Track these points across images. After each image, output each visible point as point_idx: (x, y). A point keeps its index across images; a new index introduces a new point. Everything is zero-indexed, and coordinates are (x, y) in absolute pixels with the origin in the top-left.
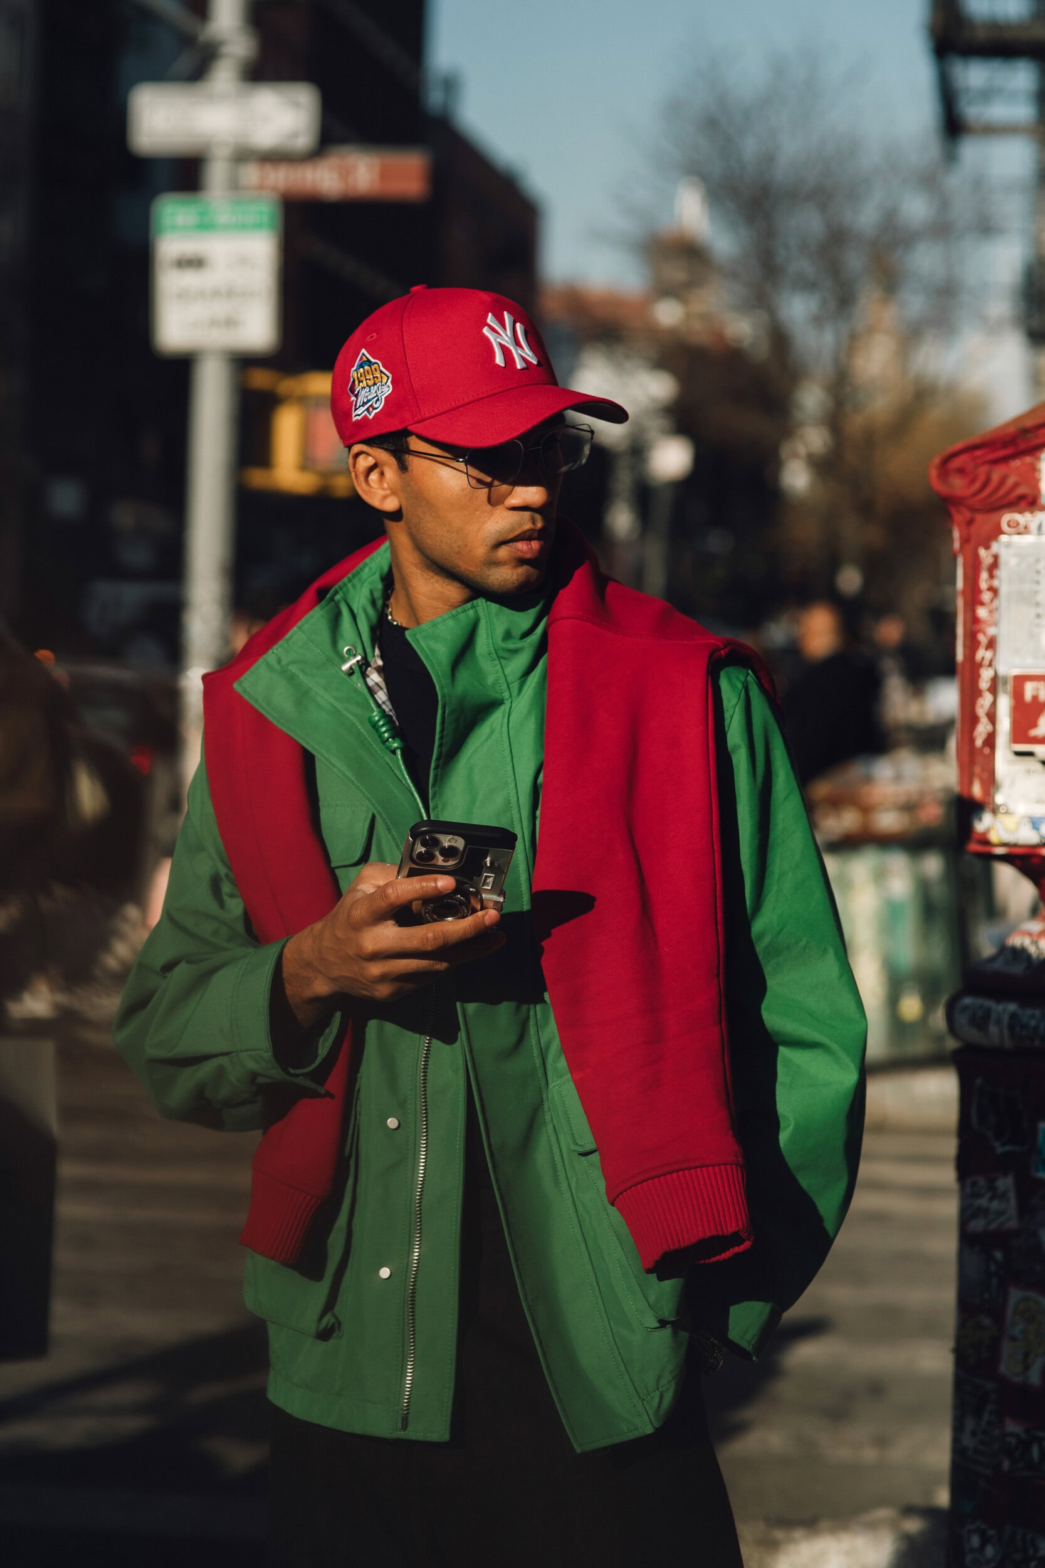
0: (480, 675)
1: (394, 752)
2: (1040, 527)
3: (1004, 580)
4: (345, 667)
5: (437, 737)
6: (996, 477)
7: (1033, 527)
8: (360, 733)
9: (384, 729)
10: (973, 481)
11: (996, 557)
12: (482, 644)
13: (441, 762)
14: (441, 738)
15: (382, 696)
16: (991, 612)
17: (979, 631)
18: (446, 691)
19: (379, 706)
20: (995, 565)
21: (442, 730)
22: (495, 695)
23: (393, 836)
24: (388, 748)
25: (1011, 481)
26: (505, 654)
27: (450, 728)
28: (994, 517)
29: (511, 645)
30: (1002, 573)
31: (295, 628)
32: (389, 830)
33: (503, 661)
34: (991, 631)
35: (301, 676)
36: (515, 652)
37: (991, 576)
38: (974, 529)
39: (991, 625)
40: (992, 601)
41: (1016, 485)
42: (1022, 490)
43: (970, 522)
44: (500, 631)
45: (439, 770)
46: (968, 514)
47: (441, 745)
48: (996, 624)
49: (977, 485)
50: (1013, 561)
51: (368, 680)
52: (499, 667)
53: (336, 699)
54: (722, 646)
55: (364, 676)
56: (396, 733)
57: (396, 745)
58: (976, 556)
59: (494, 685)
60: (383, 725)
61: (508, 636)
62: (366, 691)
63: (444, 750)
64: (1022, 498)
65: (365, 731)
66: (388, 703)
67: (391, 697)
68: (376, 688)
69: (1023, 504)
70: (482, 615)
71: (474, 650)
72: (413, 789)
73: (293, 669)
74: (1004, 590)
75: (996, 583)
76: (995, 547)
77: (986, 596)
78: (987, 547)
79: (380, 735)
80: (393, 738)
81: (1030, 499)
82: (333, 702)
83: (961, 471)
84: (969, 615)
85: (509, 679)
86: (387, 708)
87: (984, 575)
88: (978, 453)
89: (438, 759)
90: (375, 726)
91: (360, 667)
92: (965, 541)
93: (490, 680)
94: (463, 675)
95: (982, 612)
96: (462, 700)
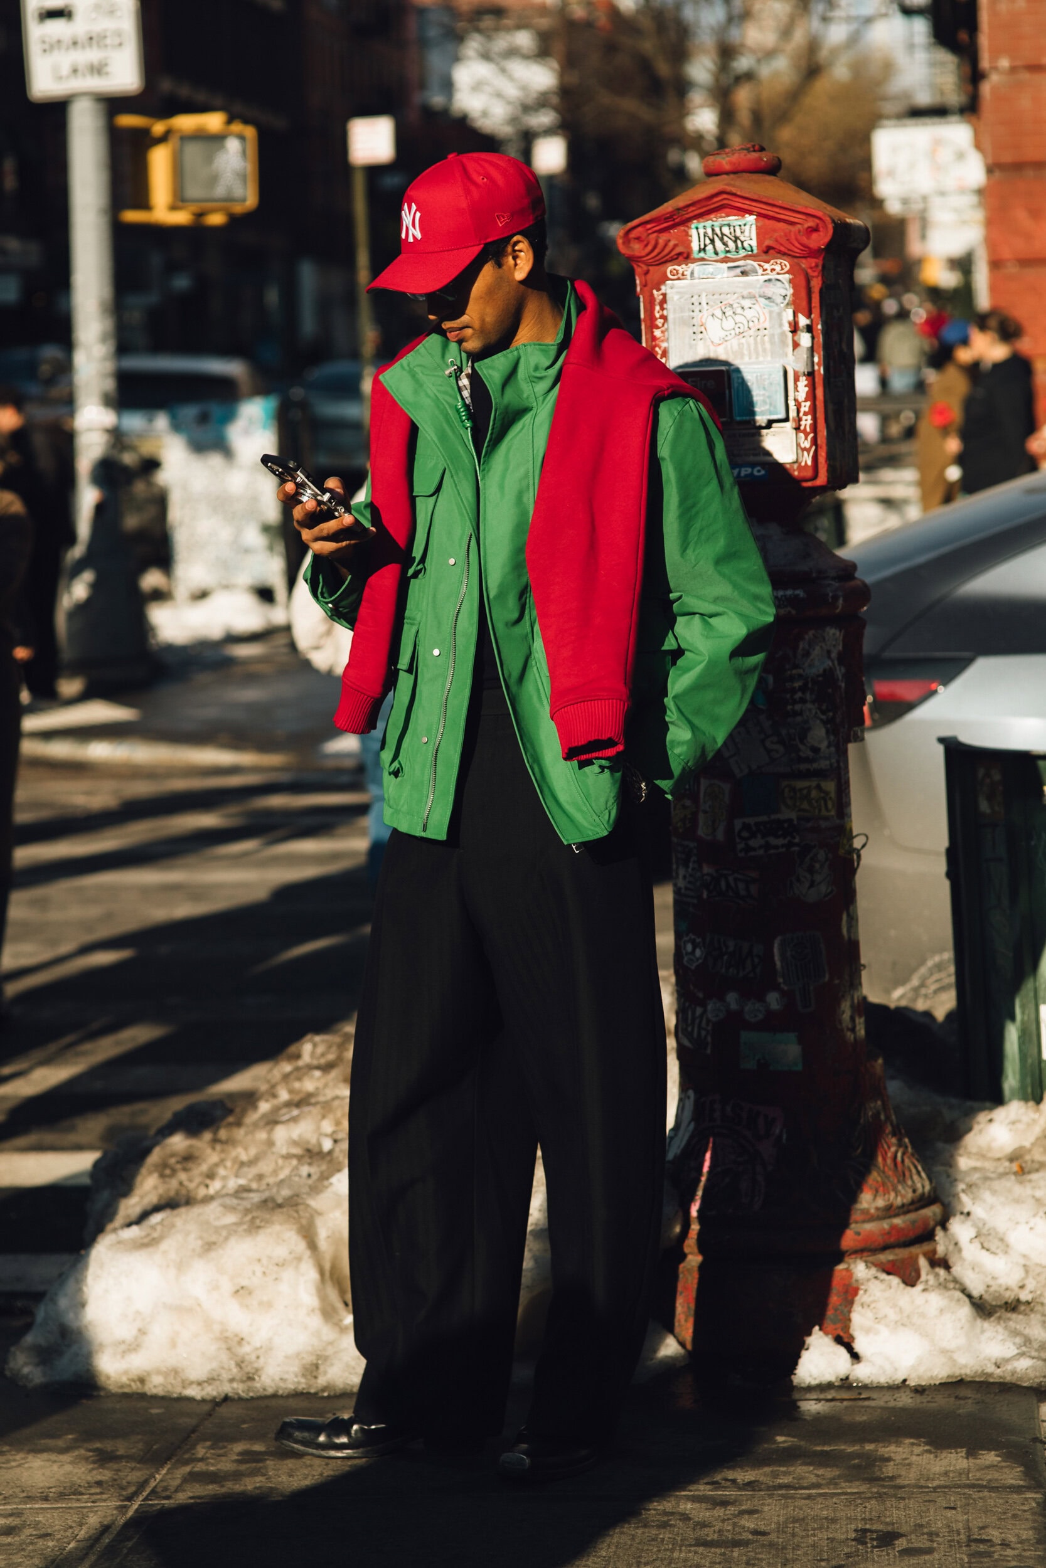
0: (519, 393)
1: (467, 429)
2: (692, 273)
3: (671, 310)
4: (447, 372)
5: (490, 428)
6: (661, 242)
7: (688, 273)
8: (448, 414)
9: (464, 414)
10: (646, 245)
11: (664, 295)
12: (521, 372)
13: (491, 443)
14: (493, 429)
15: (466, 394)
16: (662, 332)
17: (656, 346)
18: (497, 400)
19: (463, 399)
20: (664, 301)
21: (494, 424)
22: (527, 404)
23: (454, 480)
24: (464, 426)
25: (671, 244)
26: (535, 380)
27: (498, 424)
28: (662, 268)
29: (538, 374)
30: (669, 306)
31: (421, 345)
32: (452, 476)
33: (533, 384)
34: (664, 345)
35: (421, 374)
36: (541, 378)
37: (662, 309)
38: (649, 276)
39: (663, 341)
40: (663, 325)
41: (675, 246)
42: (679, 249)
43: (647, 273)
44: (532, 364)
45: (489, 448)
46: (645, 268)
47: (492, 434)
48: (667, 340)
49: (650, 248)
50: (676, 297)
51: (460, 382)
52: (531, 387)
53: (438, 391)
54: (665, 387)
55: (457, 378)
56: (470, 417)
57: (468, 425)
58: (652, 295)
59: (528, 398)
60: (463, 412)
61: (536, 368)
62: (456, 389)
63: (494, 436)
64: (680, 254)
65: (452, 413)
66: (469, 398)
67: (472, 395)
68: (464, 388)
69: (681, 258)
70: (522, 354)
71: (517, 376)
72: (474, 454)
73: (417, 370)
74: (670, 318)
75: (665, 313)
76: (663, 289)
77: (659, 322)
78: (659, 289)
79: (460, 417)
80: (468, 420)
81: (685, 255)
82: (435, 392)
83: (638, 239)
84: (649, 336)
85: (537, 395)
86: (468, 401)
87: (657, 308)
88: (649, 226)
89: (489, 441)
90: (458, 411)
91: (456, 373)
92: (644, 285)
93: (525, 396)
94: (509, 391)
95: (657, 333)
96: (507, 407)
